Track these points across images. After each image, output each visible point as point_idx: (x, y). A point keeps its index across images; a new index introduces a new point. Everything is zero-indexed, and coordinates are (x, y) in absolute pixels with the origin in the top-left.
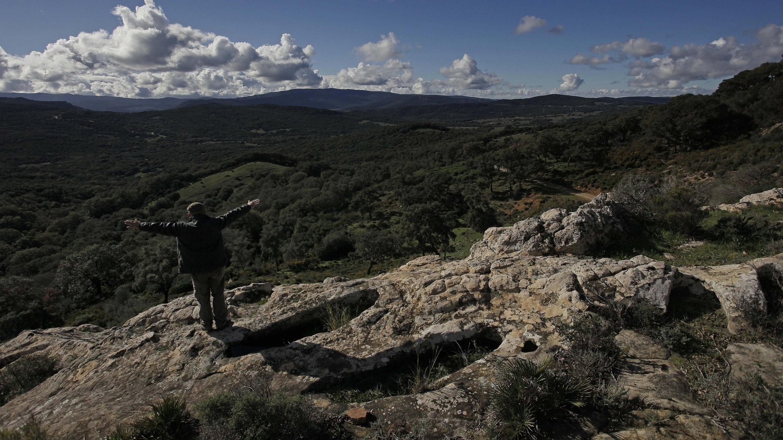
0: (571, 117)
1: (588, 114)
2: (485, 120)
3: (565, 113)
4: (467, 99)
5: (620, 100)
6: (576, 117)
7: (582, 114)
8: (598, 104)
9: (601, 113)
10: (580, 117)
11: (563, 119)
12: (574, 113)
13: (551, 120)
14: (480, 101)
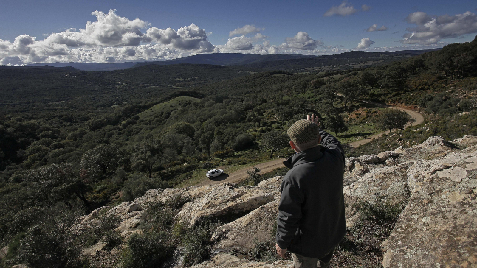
0: (365, 64)
1: (376, 62)
2: (312, 68)
3: (362, 62)
4: (301, 56)
5: (396, 53)
6: (368, 64)
7: (372, 62)
8: (381, 55)
9: (384, 61)
10: (371, 64)
11: (360, 65)
12: (367, 62)
13: (353, 66)
14: (309, 57)
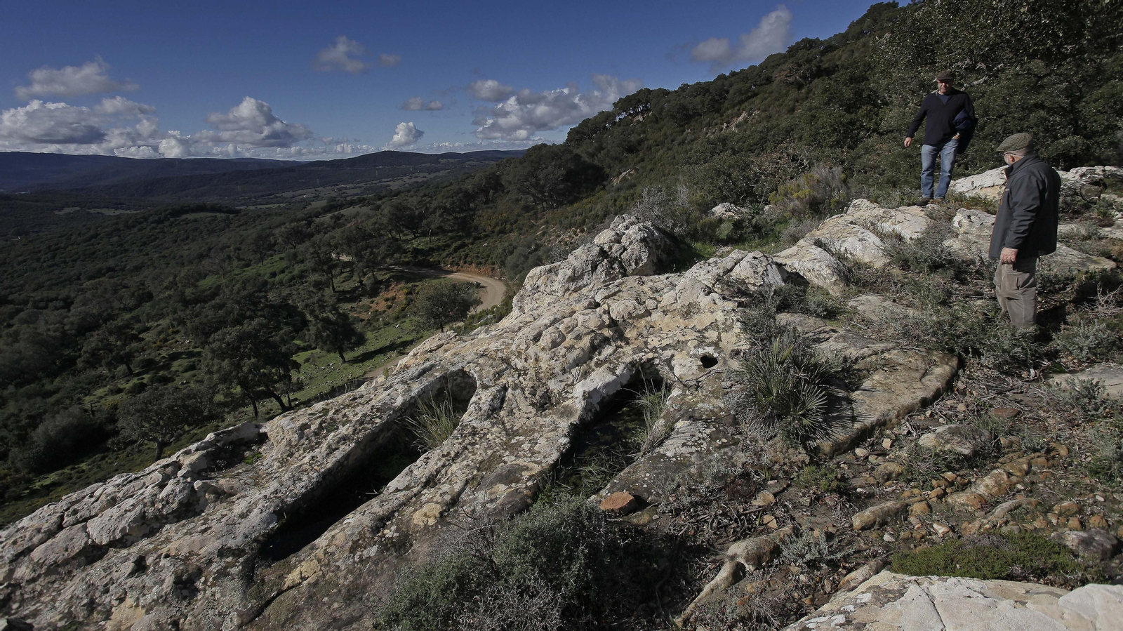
0: (413, 180)
1: (433, 175)
2: (294, 193)
3: (405, 175)
4: (260, 162)
5: (468, 156)
6: (419, 180)
7: (426, 175)
8: (443, 161)
9: (449, 173)
10: (425, 179)
11: (403, 183)
12: (417, 174)
13: (389, 185)
14: (282, 165)
